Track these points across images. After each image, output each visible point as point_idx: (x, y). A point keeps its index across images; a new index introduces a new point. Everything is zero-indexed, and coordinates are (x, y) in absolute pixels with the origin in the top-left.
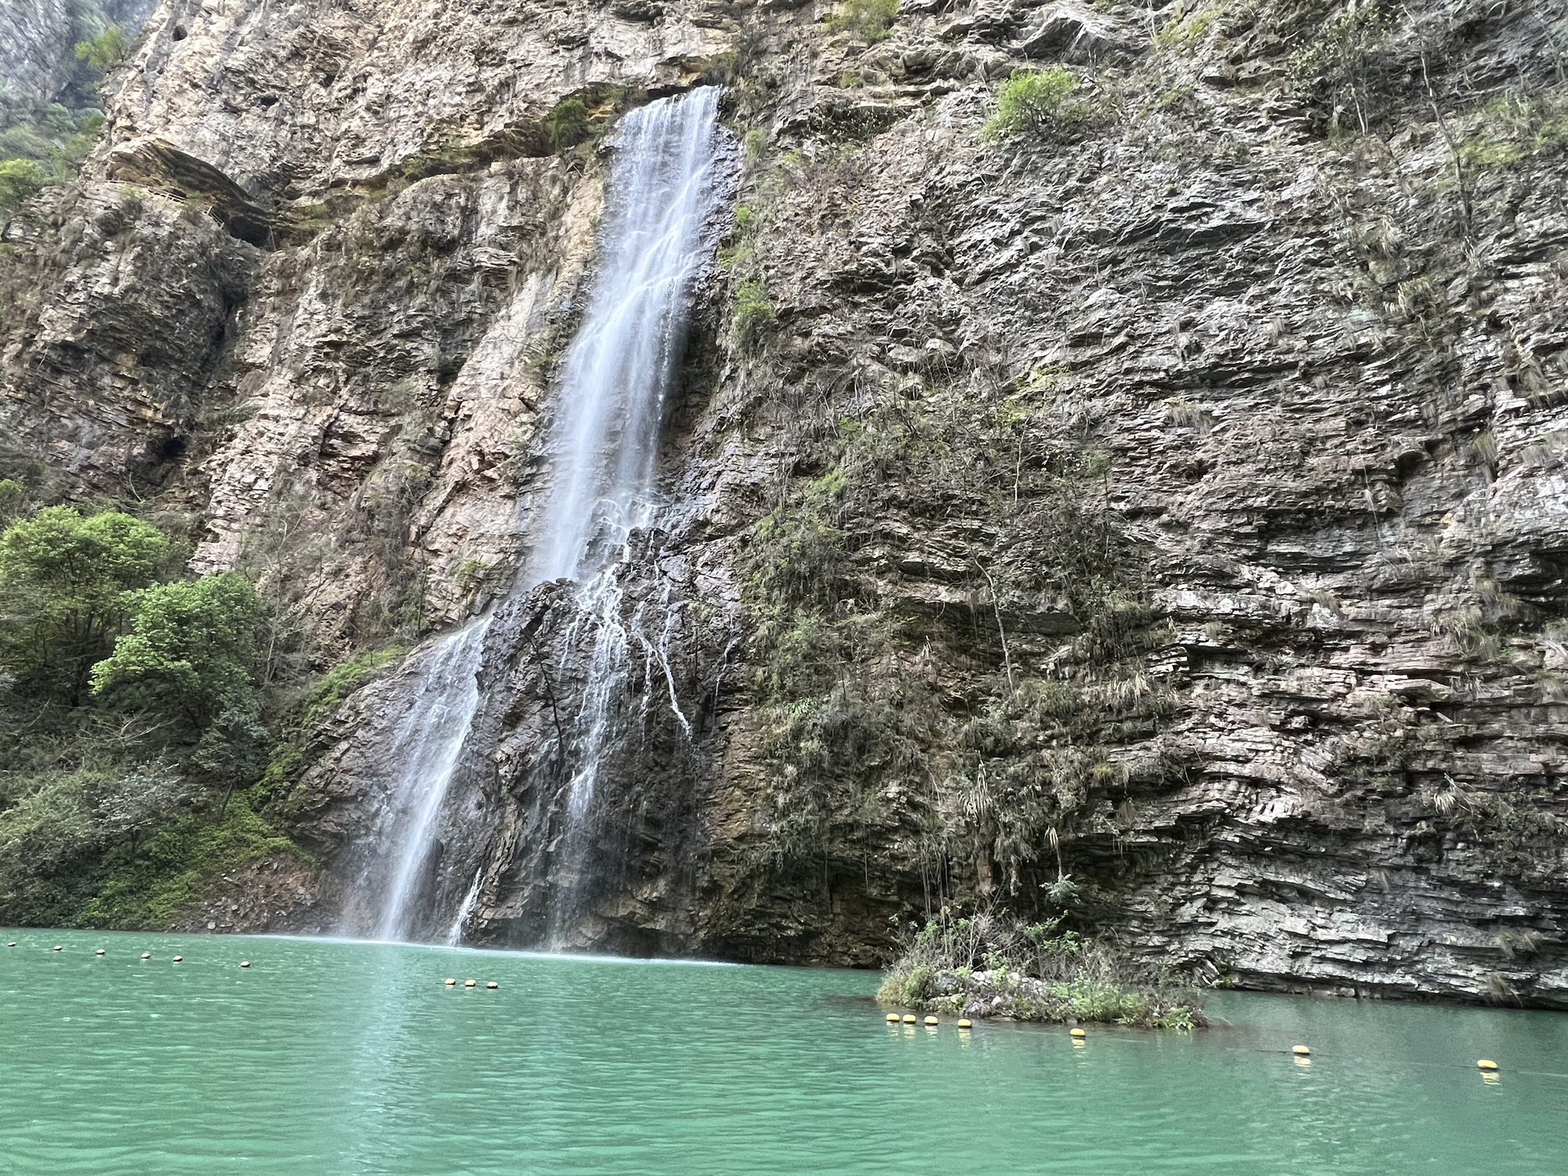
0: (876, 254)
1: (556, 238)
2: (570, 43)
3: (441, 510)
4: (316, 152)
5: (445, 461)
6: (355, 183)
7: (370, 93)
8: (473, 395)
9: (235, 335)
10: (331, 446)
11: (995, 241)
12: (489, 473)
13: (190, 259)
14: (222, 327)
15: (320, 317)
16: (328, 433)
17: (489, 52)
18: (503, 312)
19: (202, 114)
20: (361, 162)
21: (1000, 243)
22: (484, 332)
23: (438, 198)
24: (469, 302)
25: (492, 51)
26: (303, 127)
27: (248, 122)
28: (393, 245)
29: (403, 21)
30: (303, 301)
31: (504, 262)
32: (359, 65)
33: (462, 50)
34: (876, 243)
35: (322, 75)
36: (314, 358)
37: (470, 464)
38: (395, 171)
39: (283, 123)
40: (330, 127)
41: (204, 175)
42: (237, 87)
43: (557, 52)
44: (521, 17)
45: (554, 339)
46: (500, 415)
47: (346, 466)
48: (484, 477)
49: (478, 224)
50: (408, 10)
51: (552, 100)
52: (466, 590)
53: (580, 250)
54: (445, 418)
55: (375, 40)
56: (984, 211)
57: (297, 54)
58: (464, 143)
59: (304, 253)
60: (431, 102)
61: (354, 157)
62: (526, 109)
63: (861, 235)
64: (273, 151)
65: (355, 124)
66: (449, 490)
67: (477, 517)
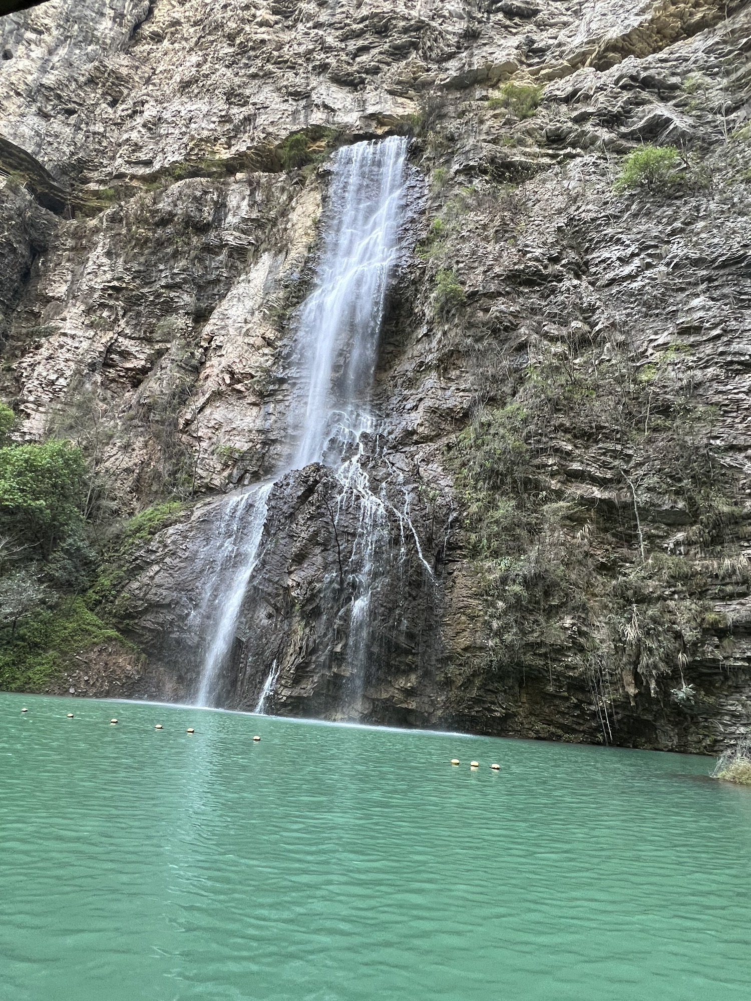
0: (537, 259)
1: (285, 229)
2: (296, 95)
3: (202, 409)
4: (103, 152)
5: (202, 376)
6: (133, 177)
7: (146, 115)
8: (223, 332)
9: (38, 276)
10: (112, 359)
11: (619, 259)
12: (239, 387)
13: (11, 218)
14: (29, 270)
15: (106, 268)
16: (110, 349)
17: (236, 96)
18: (243, 277)
19: (22, 115)
20: (138, 163)
21: (624, 261)
22: (228, 290)
23: (198, 194)
24: (218, 268)
25: (239, 95)
26: (94, 133)
27: (55, 125)
28: (164, 222)
29: (171, 67)
30: (92, 256)
31: (245, 243)
32: (139, 93)
33: (216, 92)
34: (538, 252)
35: (109, 98)
36: (101, 297)
37: (224, 379)
38: (163, 171)
39: (80, 129)
40: (115, 136)
41: (22, 159)
42: (48, 99)
43: (287, 101)
44: (261, 74)
45: (288, 299)
46: (246, 347)
47: (122, 374)
48: (234, 389)
49: (226, 215)
50: (175, 59)
51: (284, 134)
52: (226, 466)
53: (305, 239)
54: (202, 347)
55: (150, 77)
56: (612, 238)
57: (91, 81)
58: (217, 157)
59: (92, 223)
60: (193, 126)
61: (133, 158)
62: (264, 138)
63: (527, 246)
64: (72, 148)
65: (134, 136)
66: (207, 396)
67: (230, 416)
